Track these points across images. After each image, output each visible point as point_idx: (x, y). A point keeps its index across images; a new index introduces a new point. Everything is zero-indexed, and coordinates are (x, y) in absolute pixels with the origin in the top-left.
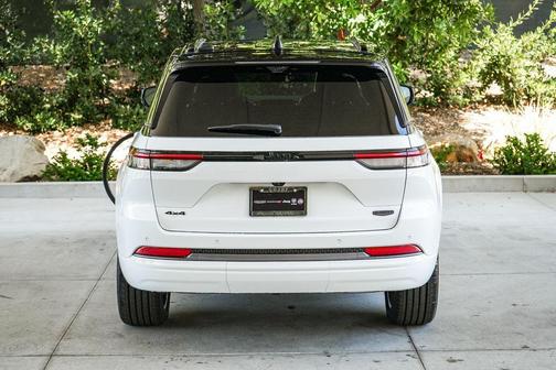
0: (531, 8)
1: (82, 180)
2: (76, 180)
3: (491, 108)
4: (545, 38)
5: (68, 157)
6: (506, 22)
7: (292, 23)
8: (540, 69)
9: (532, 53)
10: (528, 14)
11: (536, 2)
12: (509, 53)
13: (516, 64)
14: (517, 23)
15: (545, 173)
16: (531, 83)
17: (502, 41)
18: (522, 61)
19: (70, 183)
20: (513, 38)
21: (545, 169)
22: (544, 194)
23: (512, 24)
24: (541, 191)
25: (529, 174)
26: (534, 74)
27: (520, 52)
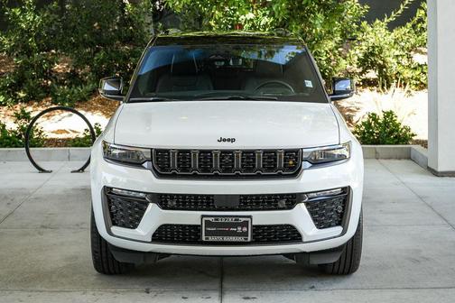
0: (402, 7)
1: (16, 147)
2: (11, 147)
3: (367, 90)
4: (413, 31)
5: (6, 128)
6: (382, 19)
7: (200, 19)
8: (409, 57)
9: (403, 44)
10: (400, 12)
11: (407, 2)
12: (382, 44)
13: (387, 53)
14: (391, 19)
15: (397, 143)
16: (400, 69)
17: (377, 34)
18: (393, 50)
19: (6, 149)
20: (387, 32)
21: (396, 140)
22: (392, 161)
23: (386, 20)
24: (390, 158)
25: (384, 144)
26: (405, 61)
27: (392, 44)
